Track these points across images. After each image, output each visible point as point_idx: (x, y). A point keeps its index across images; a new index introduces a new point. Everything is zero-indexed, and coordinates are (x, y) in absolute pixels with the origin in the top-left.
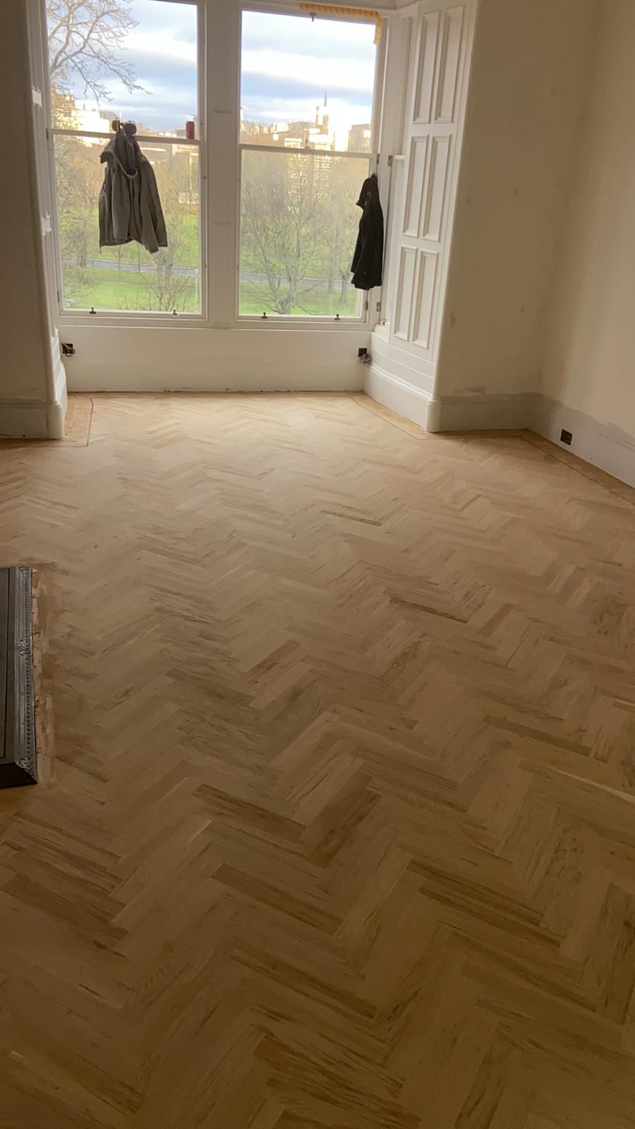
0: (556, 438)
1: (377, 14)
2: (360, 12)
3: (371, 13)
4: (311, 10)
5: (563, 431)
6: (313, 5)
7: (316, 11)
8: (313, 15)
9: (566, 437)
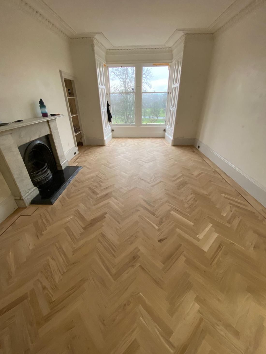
0: (197, 148)
1: (168, 64)
2: (165, 64)
3: (167, 64)
4: (155, 65)
5: (198, 146)
6: (156, 64)
7: (156, 65)
8: (156, 66)
9: (199, 147)
